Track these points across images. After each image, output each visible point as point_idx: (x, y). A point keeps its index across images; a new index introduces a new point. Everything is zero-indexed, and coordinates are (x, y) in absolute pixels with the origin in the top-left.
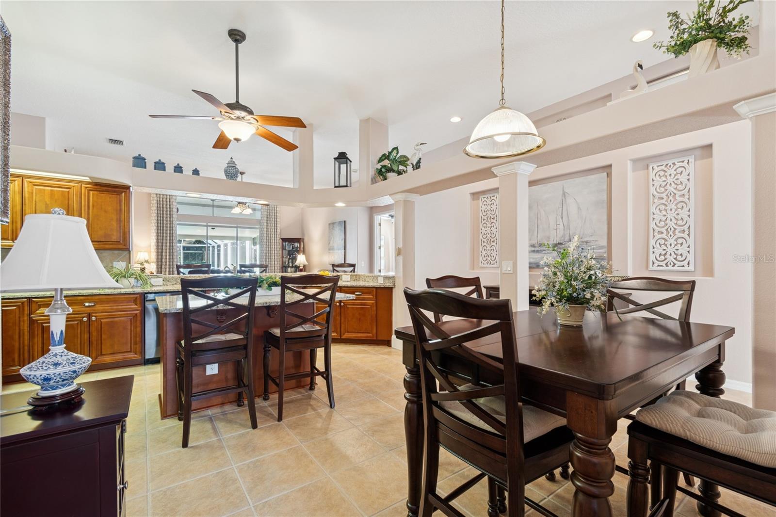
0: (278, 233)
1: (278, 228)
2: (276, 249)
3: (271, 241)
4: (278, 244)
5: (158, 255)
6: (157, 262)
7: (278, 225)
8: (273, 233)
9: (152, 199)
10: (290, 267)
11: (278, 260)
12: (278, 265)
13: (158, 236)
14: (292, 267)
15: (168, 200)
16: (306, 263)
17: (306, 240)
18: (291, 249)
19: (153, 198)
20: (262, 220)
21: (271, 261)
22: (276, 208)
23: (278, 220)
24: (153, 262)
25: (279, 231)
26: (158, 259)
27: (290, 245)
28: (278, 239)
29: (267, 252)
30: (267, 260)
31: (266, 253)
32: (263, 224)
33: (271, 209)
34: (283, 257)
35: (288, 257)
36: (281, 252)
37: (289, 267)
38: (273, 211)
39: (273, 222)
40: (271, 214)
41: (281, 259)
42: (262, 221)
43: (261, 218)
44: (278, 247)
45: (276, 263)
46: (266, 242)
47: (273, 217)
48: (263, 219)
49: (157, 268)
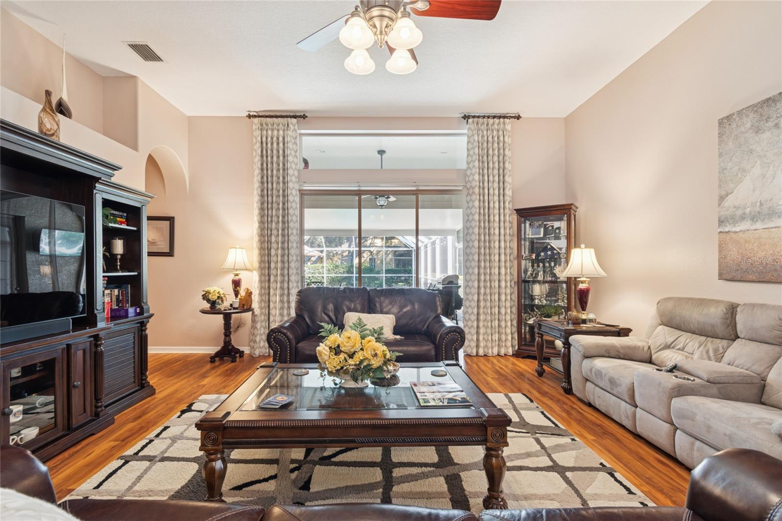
0: (508, 199)
1: (508, 186)
2: (502, 237)
3: (492, 218)
4: (507, 224)
5: (261, 255)
6: (261, 268)
7: (507, 178)
8: (496, 198)
9: (254, 140)
10: (539, 282)
11: (508, 264)
12: (508, 278)
13: (262, 216)
14: (545, 282)
15: (281, 139)
16: (602, 273)
17: (582, 211)
18: (542, 235)
19: (256, 138)
20: (469, 168)
21: (490, 268)
22: (501, 138)
23: (507, 165)
24: (255, 270)
25: (509, 192)
26: (261, 262)
27: (540, 226)
28: (507, 211)
29: (482, 244)
30: (482, 264)
31: (479, 248)
32: (471, 179)
33: (490, 139)
34: (519, 257)
35: (534, 257)
36: (515, 245)
37: (534, 282)
38: (496, 145)
39: (496, 172)
40: (490, 152)
41: (516, 262)
42: (468, 172)
43: (468, 163)
44: (508, 231)
45: (503, 271)
46: (479, 221)
47: (496, 158)
48: (471, 165)
49: (261, 281)
